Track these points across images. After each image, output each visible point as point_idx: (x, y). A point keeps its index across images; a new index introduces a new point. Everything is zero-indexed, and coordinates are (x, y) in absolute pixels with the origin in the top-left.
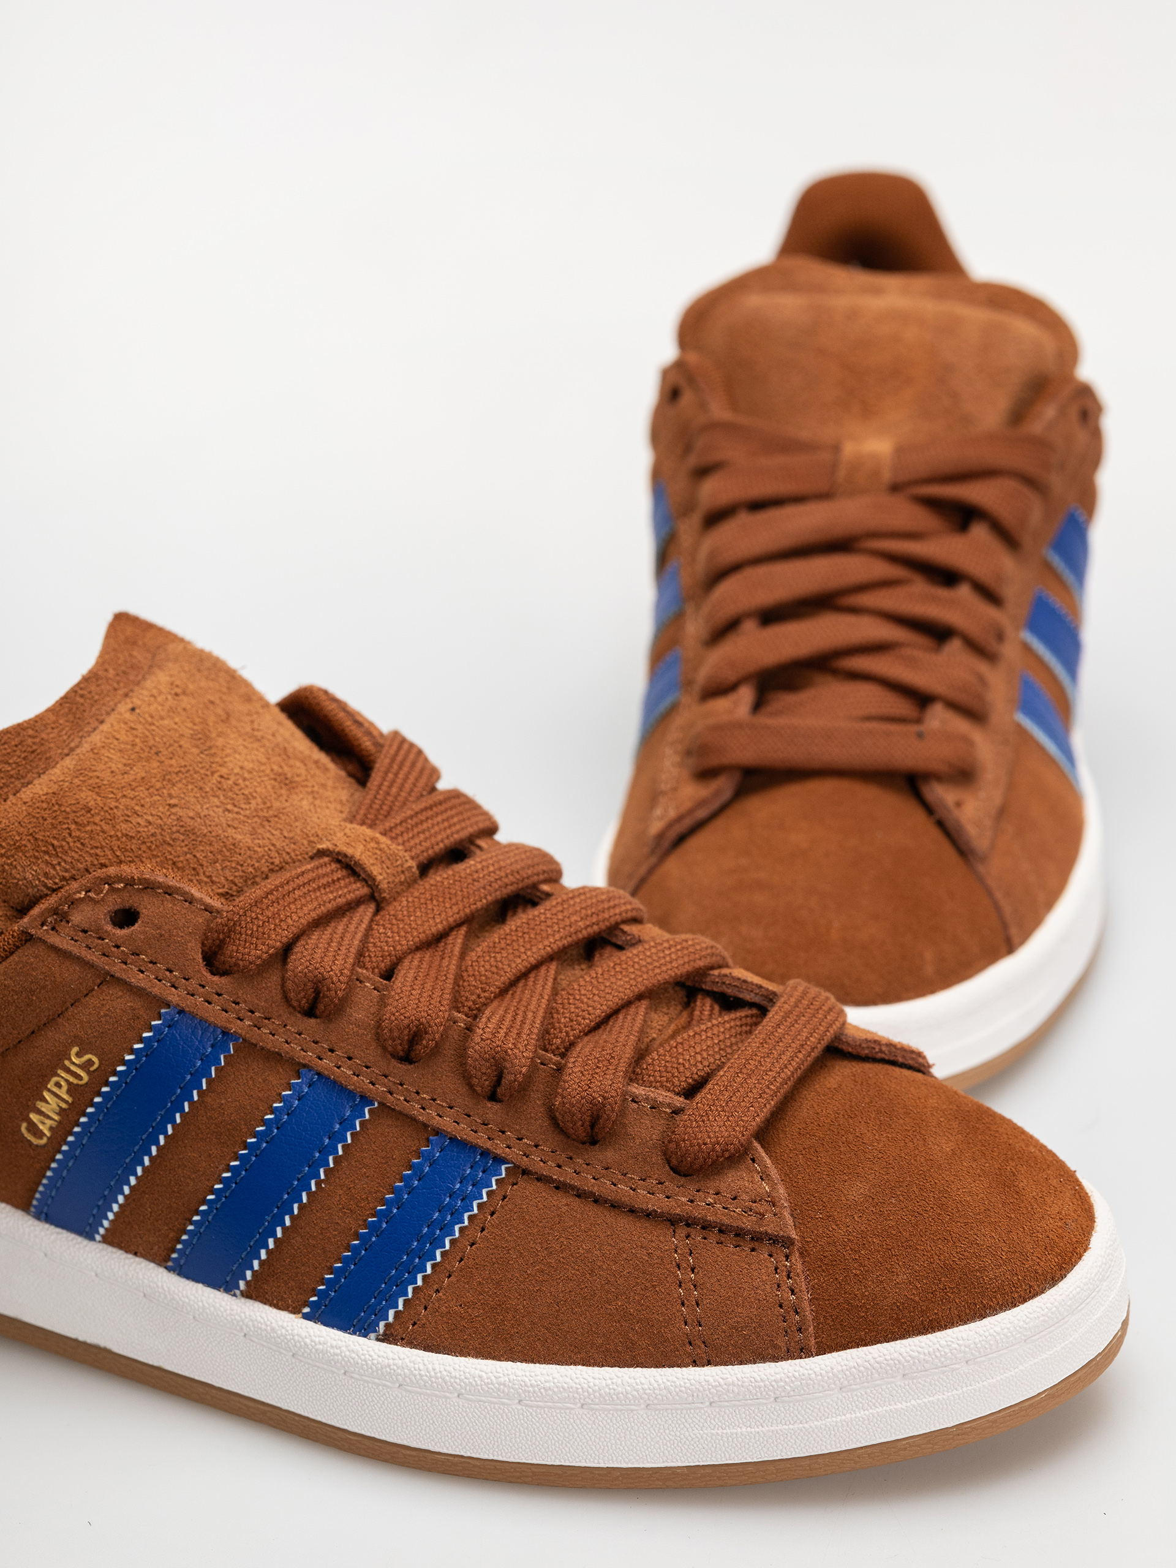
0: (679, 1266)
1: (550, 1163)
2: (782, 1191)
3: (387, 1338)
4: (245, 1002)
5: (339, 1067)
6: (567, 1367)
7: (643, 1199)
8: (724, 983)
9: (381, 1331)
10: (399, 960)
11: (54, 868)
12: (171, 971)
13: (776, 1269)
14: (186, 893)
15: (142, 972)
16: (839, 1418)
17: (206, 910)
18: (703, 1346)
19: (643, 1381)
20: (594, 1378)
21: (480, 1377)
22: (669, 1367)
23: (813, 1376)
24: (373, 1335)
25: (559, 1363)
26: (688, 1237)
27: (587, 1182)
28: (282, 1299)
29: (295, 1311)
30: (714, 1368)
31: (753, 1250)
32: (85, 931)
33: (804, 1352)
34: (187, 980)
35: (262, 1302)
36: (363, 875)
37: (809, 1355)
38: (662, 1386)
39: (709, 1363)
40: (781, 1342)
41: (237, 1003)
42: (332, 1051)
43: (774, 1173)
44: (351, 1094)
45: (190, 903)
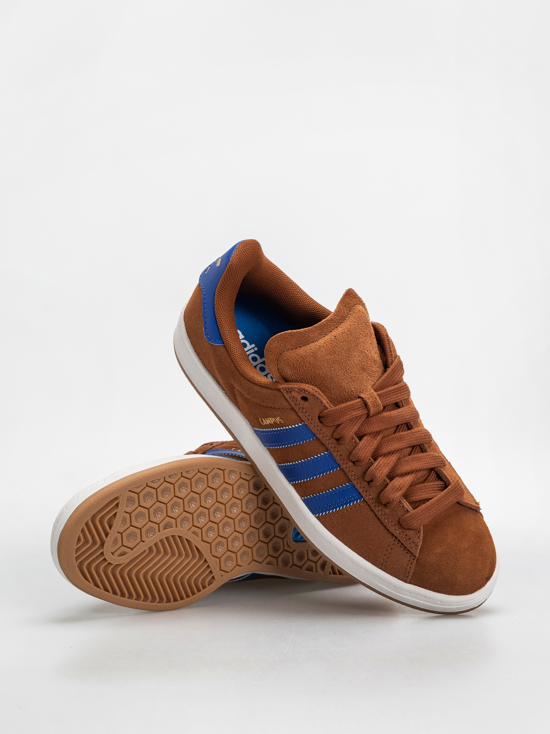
0: (389, 546)
1: (373, 505)
2: (421, 543)
3: (318, 518)
4: (323, 431)
5: (337, 456)
6: (353, 552)
7: (389, 526)
8: (440, 472)
9: (317, 516)
10: (366, 435)
11: (295, 374)
12: (309, 416)
13: (409, 561)
14: (321, 400)
15: (302, 413)
16: (406, 597)
17: (324, 406)
18: (384, 567)
19: (367, 566)
20: (357, 558)
21: (333, 542)
22: (375, 566)
23: (405, 588)
24: (314, 515)
25: (352, 550)
26: (395, 540)
27: (379, 514)
28: (299, 492)
29: (301, 496)
30: (384, 572)
31: (407, 553)
32: (293, 397)
33: (406, 581)
34: (312, 420)
35: (294, 488)
36: (368, 408)
37: (406, 582)
38: (371, 570)
39: (384, 571)
40: (402, 577)
41: (321, 430)
42: (337, 451)
43: (421, 538)
44: (337, 463)
45: (321, 403)
